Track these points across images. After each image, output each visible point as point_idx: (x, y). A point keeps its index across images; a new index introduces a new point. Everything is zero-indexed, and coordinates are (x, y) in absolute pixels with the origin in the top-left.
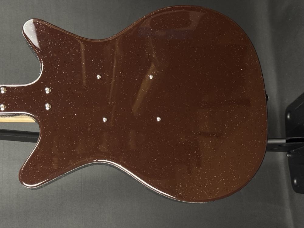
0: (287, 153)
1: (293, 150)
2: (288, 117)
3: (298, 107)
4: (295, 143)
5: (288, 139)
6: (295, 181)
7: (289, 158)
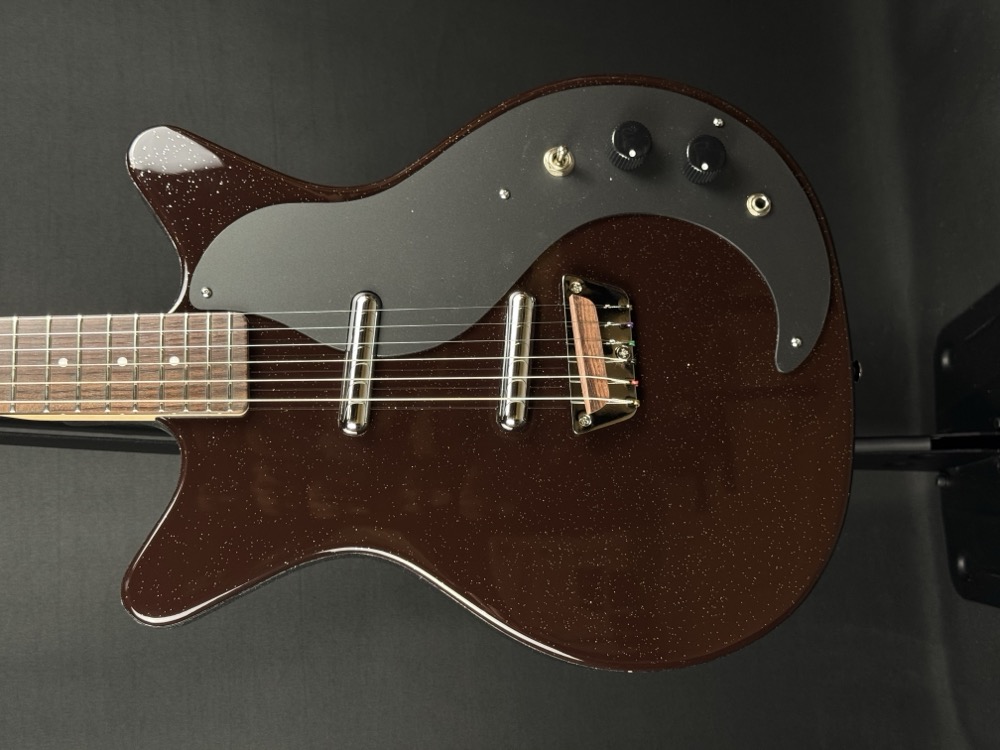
0: (937, 474)
1: (957, 468)
2: (945, 361)
3: (975, 333)
4: (958, 451)
5: (938, 437)
6: (961, 563)
7: (943, 489)
